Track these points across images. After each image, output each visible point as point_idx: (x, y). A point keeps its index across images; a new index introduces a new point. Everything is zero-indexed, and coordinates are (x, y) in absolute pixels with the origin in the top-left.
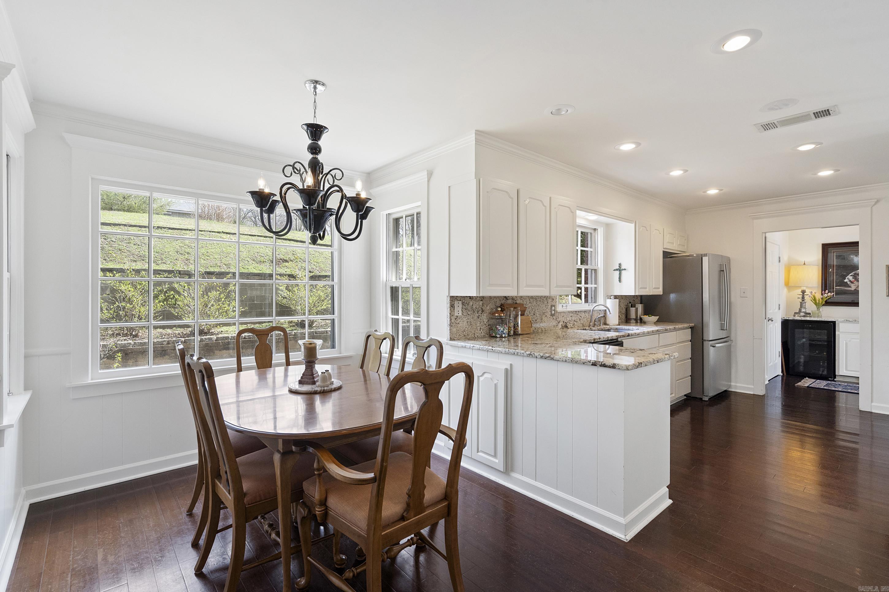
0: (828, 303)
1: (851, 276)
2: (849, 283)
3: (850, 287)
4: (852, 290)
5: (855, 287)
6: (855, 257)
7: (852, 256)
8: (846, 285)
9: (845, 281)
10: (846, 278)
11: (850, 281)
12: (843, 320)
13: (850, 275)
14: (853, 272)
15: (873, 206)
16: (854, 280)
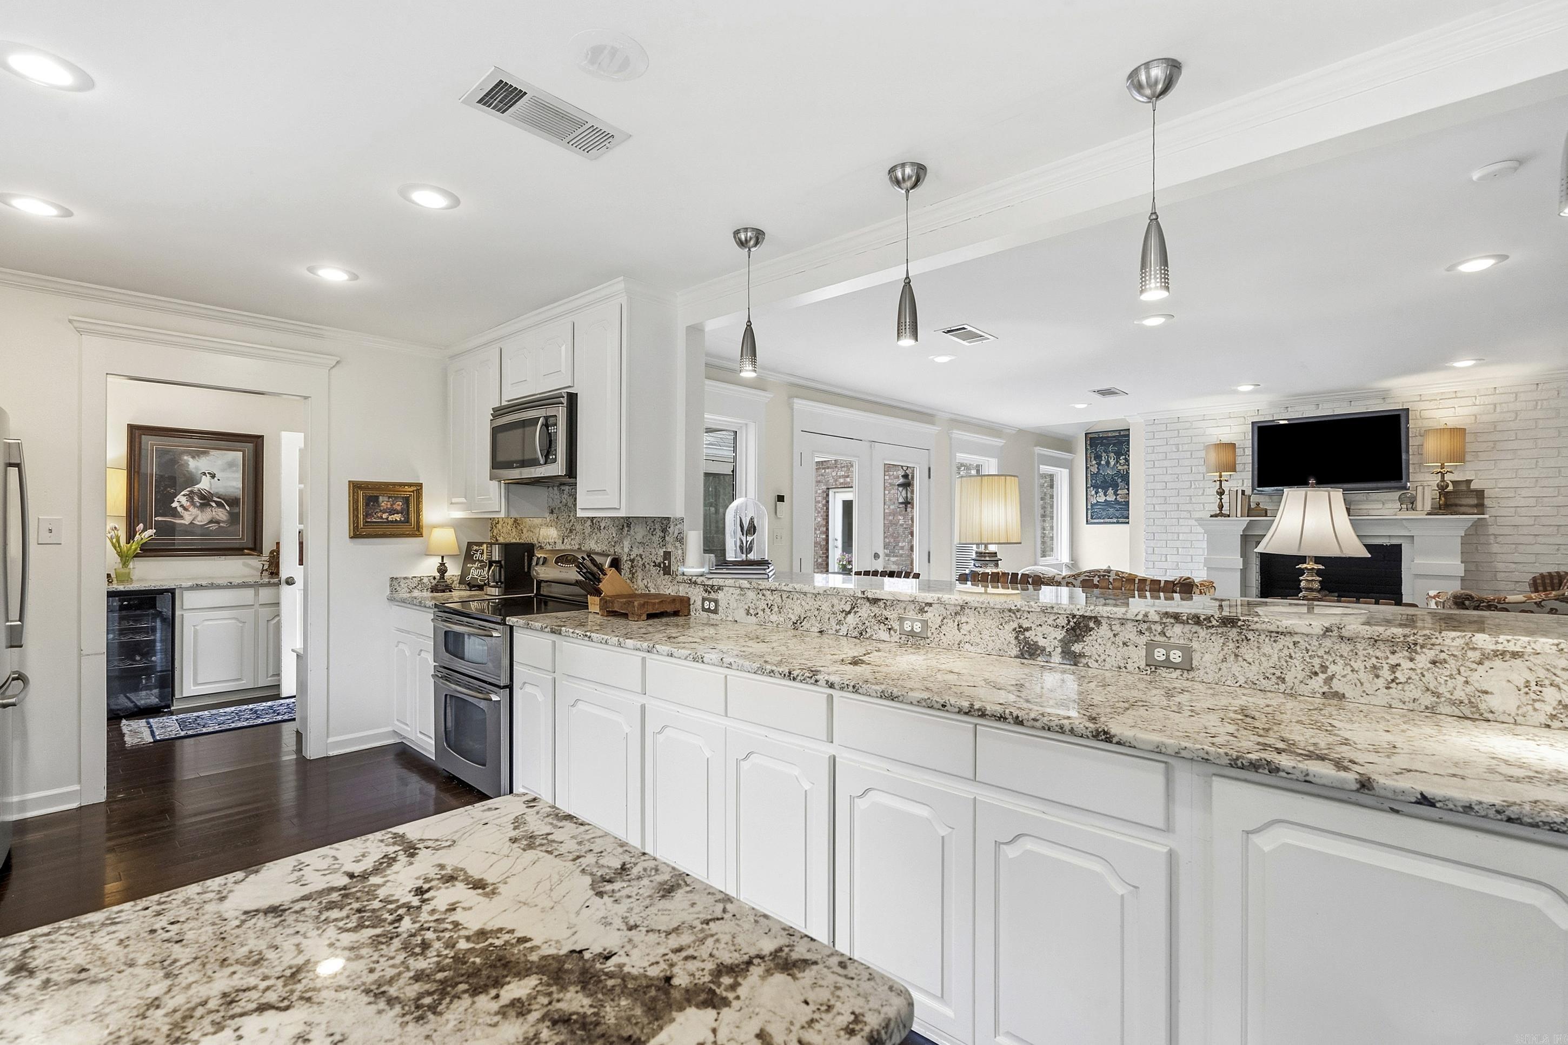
0: (148, 551)
1: (184, 495)
2: (179, 509)
3: (181, 517)
4: (185, 525)
5: (191, 518)
6: (191, 460)
7: (185, 458)
8: (174, 512)
9: (174, 505)
10: (176, 499)
11: (182, 506)
12: (190, 584)
13: (183, 493)
14: (188, 489)
15: (332, 368)
16: (188, 503)
